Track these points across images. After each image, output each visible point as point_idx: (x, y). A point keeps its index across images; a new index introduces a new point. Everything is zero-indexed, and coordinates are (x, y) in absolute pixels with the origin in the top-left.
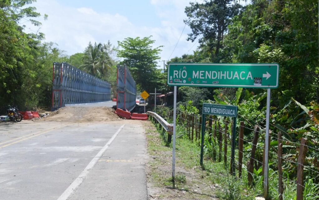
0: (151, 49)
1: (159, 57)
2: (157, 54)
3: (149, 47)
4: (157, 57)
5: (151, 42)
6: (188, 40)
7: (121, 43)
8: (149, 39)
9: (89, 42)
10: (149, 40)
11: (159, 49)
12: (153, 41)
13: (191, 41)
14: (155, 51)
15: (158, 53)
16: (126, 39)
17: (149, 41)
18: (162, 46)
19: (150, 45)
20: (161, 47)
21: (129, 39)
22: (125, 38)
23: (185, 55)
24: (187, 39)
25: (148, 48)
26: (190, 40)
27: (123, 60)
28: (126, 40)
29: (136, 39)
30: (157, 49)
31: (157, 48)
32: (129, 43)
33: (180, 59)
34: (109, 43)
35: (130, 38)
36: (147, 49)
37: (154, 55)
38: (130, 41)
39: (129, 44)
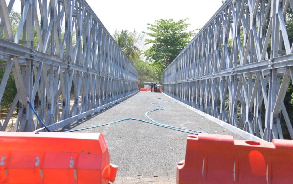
8: (185, 22)
17: (183, 24)
27: (153, 46)
29: (169, 21)
34: (135, 31)
35: (162, 20)
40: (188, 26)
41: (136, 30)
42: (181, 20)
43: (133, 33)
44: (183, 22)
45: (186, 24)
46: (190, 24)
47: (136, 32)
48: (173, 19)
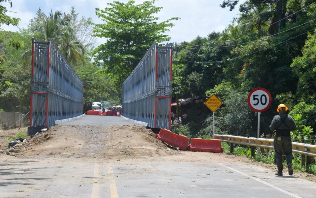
0: (155, 23)
1: (167, 37)
2: (163, 32)
3: (152, 18)
4: (164, 36)
5: (156, 10)
6: (223, 6)
7: (102, 11)
8: (153, 4)
9: (38, 9)
10: (152, 6)
11: (170, 22)
12: (159, 8)
13: (229, 8)
14: (162, 26)
15: (166, 30)
16: (111, 4)
17: (151, 8)
18: (177, 19)
19: (154, 15)
20: (175, 20)
21: (116, 4)
22: (109, 3)
23: (214, 33)
24: (222, 4)
25: (150, 20)
26: (226, 6)
27: (106, 42)
28: (111, 7)
29: (128, 5)
30: (166, 23)
31: (168, 21)
32: (117, 11)
33: (205, 40)
34: (73, 12)
35: (118, 3)
36: (150, 22)
37: (159, 33)
38: (118, 8)
39: (117, 13)
40: (160, 10)
41: (75, 10)
42: (146, 2)
43: (70, 14)
44: (150, 5)
45: (156, 7)
46: (162, 8)
47: (75, 13)
48: (134, 1)
